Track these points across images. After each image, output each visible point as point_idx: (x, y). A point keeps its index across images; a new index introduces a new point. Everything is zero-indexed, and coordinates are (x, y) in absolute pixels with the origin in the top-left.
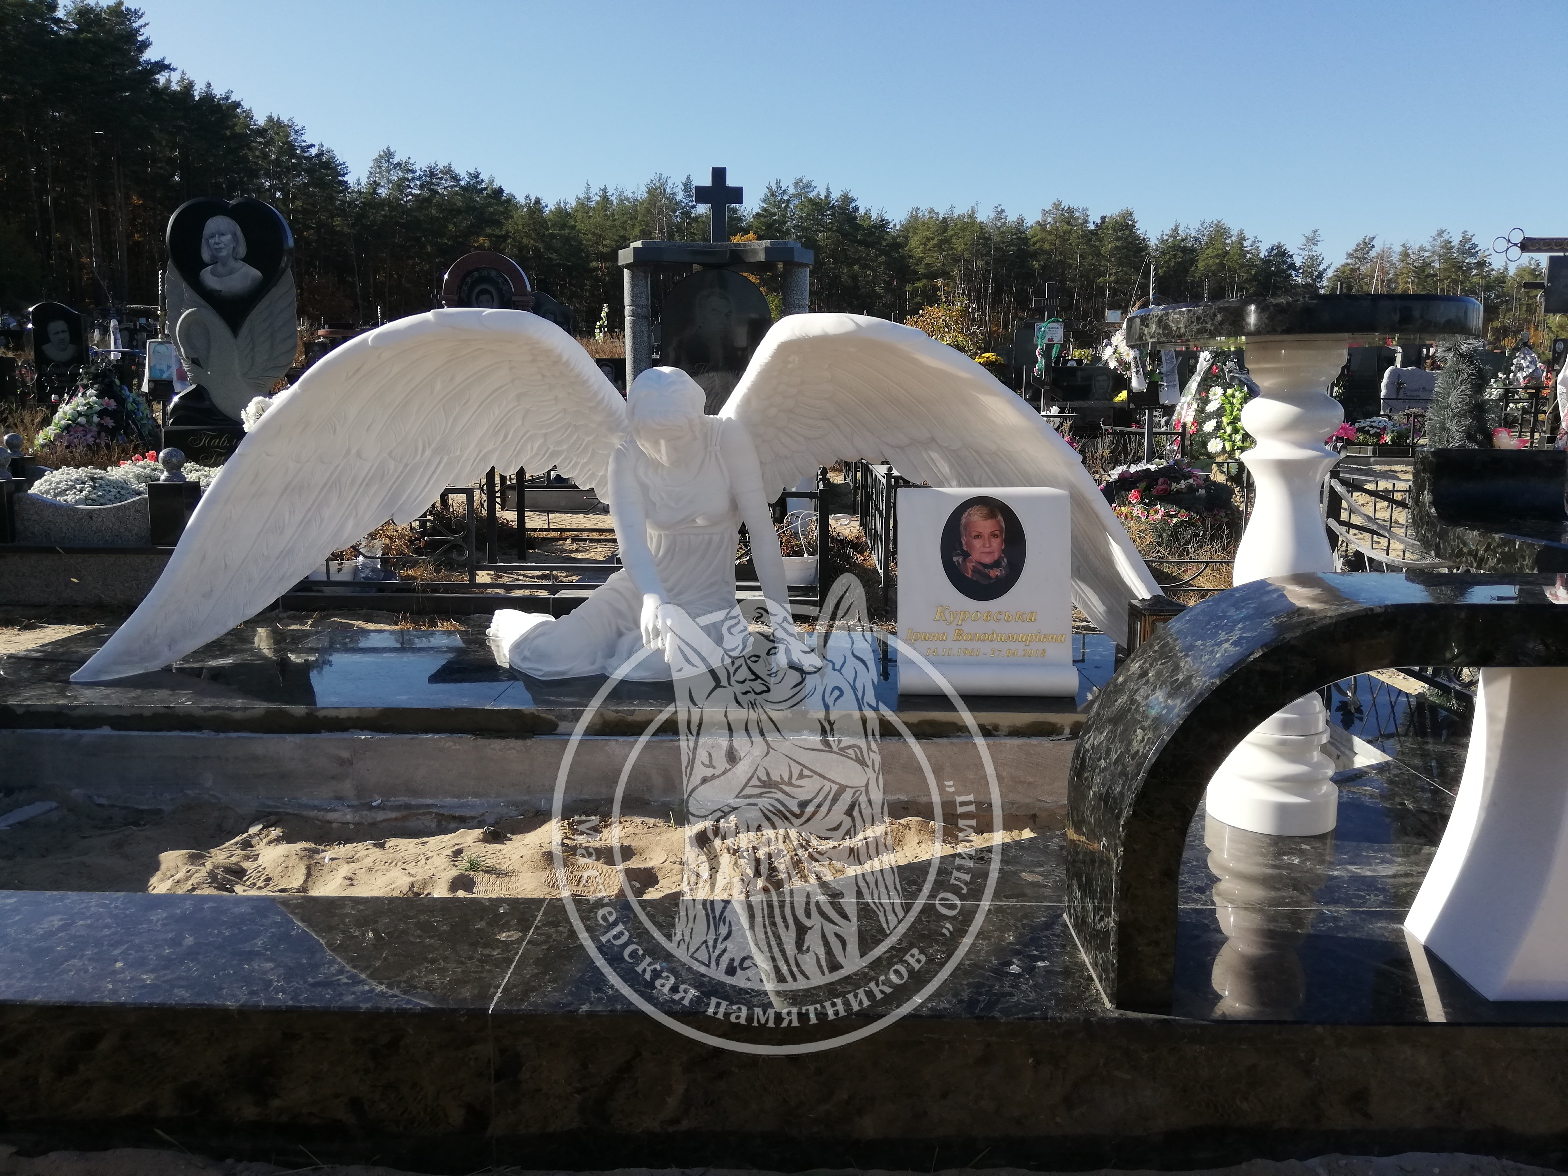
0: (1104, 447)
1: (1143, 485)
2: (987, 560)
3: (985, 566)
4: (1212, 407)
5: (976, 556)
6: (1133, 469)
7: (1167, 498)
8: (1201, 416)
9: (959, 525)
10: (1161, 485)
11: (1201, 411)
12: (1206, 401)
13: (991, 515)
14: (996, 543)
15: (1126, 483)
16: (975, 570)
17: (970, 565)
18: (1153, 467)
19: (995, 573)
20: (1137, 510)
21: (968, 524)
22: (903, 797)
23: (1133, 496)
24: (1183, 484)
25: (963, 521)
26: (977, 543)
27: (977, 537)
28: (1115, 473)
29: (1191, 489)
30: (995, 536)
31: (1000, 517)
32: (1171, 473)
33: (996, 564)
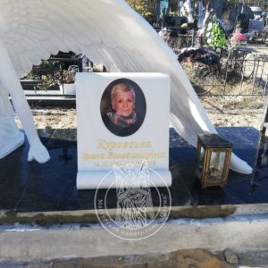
0: (179, 41)
1: (192, 55)
2: (125, 114)
3: (124, 118)
4: (209, 29)
5: (119, 113)
6: (189, 49)
7: (200, 60)
8: (206, 31)
9: (110, 94)
10: (197, 56)
11: (206, 30)
12: (207, 27)
13: (127, 90)
14: (130, 105)
15: (186, 54)
16: (119, 120)
17: (116, 117)
18: (195, 49)
19: (130, 121)
20: (190, 64)
21: (115, 95)
22: (75, 256)
23: (189, 59)
24: (205, 56)
25: (113, 92)
26: (120, 105)
27: (120, 101)
28: (183, 50)
29: (207, 57)
30: (129, 101)
31: (132, 91)
32: (201, 51)
33: (130, 117)
